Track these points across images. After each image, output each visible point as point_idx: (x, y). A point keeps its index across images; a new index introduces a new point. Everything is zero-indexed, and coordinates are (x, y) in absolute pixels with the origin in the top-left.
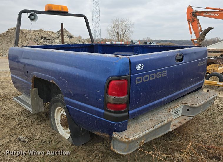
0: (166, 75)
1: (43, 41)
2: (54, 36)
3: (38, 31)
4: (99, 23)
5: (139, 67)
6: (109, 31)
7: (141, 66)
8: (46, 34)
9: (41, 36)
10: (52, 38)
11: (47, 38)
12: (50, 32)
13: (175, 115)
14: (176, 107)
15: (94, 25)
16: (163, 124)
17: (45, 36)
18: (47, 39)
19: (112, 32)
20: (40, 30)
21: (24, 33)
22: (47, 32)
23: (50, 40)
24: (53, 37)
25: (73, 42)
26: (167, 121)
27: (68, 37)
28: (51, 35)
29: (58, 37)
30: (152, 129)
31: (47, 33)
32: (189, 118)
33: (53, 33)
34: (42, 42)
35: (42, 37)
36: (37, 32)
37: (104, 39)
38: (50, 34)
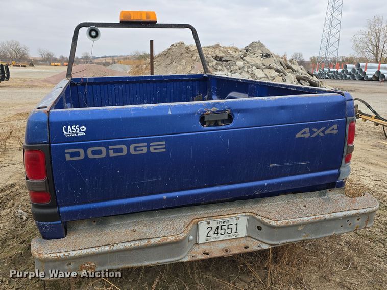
0: (164, 150)
1: (217, 64)
2: (236, 55)
3: (213, 47)
4: (338, 27)
5: (73, 130)
6: (358, 43)
7: (78, 129)
8: (224, 52)
9: (215, 55)
10: (232, 59)
11: (223, 59)
12: (231, 48)
13: (220, 231)
14: (221, 217)
15: (327, 31)
16: (143, 243)
17: (221, 54)
18: (224, 61)
19: (363, 45)
20: (216, 45)
21: (190, 51)
22: (226, 48)
23: (228, 62)
24: (233, 57)
25: (268, 65)
26: (159, 239)
27: (263, 55)
28: (233, 54)
29: (242, 56)
30: (107, 248)
31: (225, 50)
32: (259, 246)
33: (236, 50)
34: (214, 65)
35: (216, 58)
36: (210, 49)
37: (347, 59)
38: (231, 52)
